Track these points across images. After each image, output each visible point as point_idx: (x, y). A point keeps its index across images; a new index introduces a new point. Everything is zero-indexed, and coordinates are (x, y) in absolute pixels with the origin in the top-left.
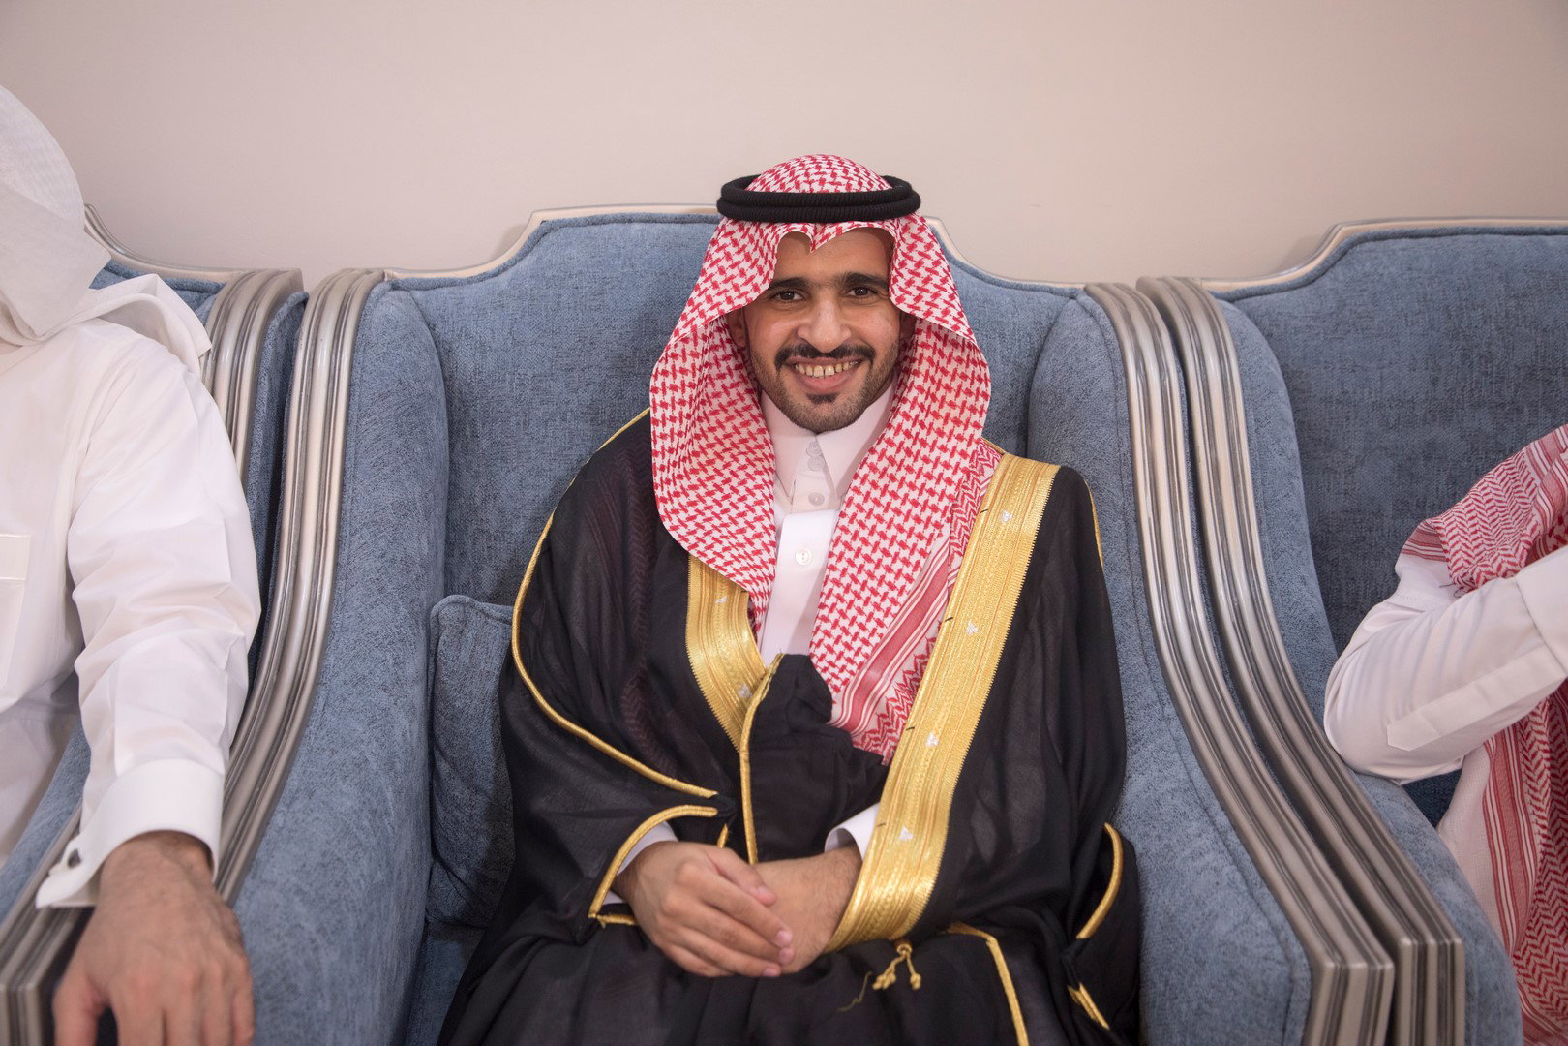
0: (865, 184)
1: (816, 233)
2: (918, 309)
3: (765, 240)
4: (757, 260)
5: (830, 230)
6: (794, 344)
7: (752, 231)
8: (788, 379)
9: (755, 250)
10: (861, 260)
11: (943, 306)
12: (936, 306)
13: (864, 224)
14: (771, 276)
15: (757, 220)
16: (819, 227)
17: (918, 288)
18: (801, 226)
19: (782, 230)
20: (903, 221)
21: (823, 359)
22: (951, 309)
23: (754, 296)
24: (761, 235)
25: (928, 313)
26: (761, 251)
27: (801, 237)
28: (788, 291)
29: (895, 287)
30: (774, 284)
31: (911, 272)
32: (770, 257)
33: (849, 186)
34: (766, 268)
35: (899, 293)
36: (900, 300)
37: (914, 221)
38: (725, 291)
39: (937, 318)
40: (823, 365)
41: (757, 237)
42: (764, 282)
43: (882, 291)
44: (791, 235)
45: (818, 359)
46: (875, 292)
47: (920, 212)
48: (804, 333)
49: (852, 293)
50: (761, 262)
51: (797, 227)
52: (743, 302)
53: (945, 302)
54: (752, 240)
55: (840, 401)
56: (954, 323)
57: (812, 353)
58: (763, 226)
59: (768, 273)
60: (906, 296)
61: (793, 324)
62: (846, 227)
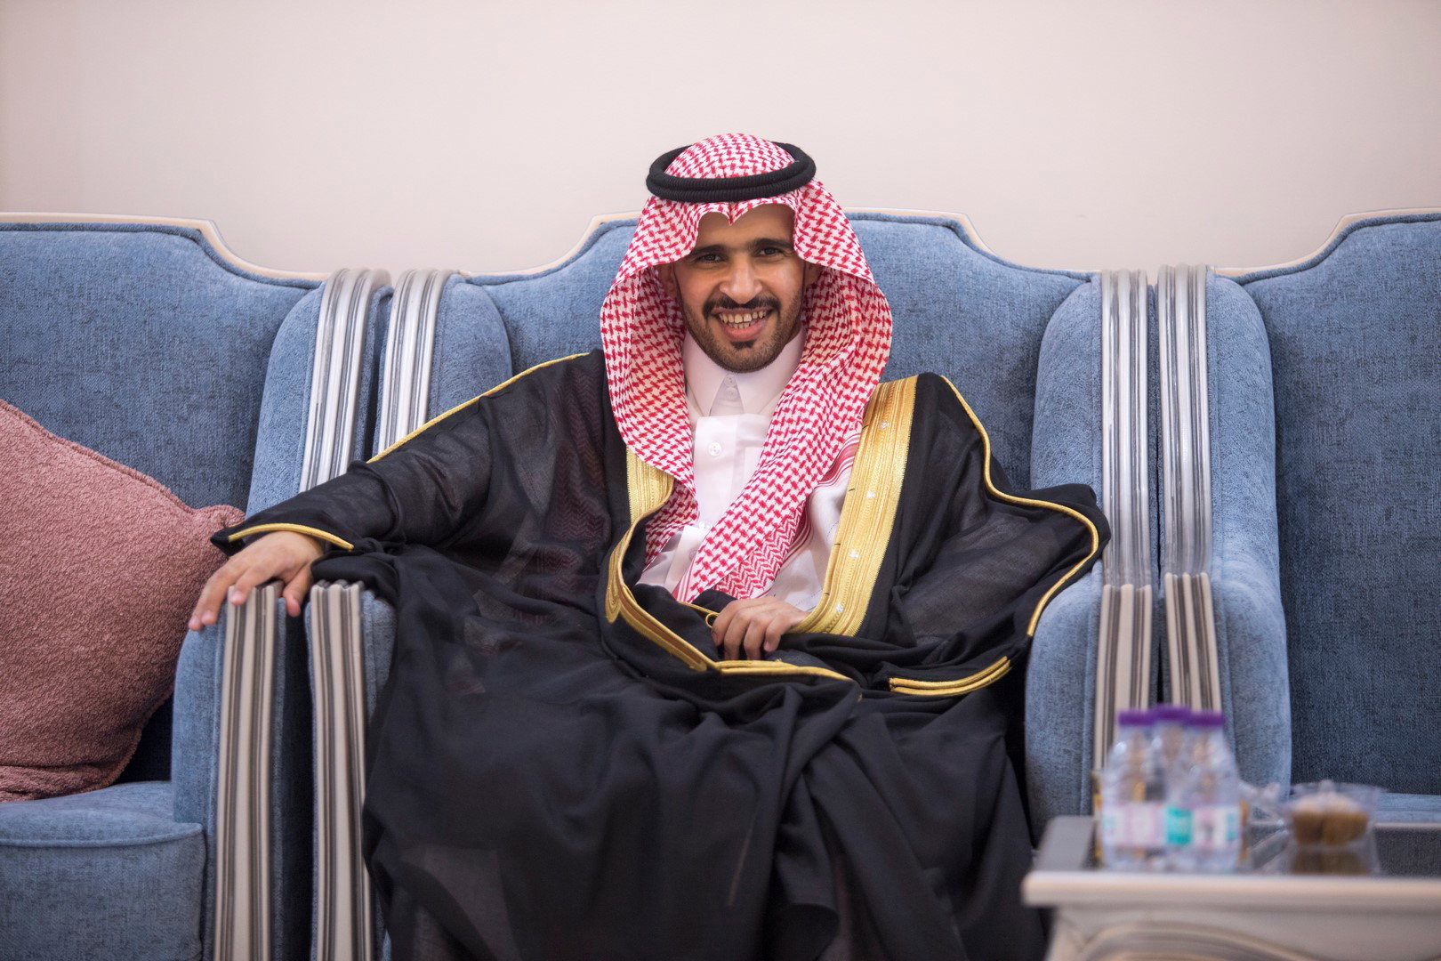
0: (768, 164)
1: (731, 210)
2: (823, 259)
3: (687, 215)
4: (681, 231)
5: (743, 206)
6: (717, 297)
7: (677, 207)
8: (714, 327)
9: (680, 222)
10: (768, 229)
11: (843, 254)
12: (837, 255)
13: (769, 200)
14: (693, 244)
15: (681, 199)
16: (733, 206)
17: (822, 242)
18: (718, 206)
19: (702, 209)
20: (803, 189)
21: (740, 309)
22: (849, 255)
23: (678, 257)
24: (684, 211)
25: (831, 262)
26: (685, 224)
27: (719, 216)
28: (710, 255)
29: (801, 245)
30: (695, 250)
31: (814, 230)
32: (692, 229)
33: (755, 169)
34: (689, 238)
35: (806, 249)
36: (808, 254)
37: (812, 187)
38: (653, 249)
39: (839, 265)
40: (743, 314)
41: (680, 212)
42: (686, 248)
43: (788, 251)
44: (711, 214)
45: (736, 309)
46: (781, 252)
47: (818, 177)
48: (725, 289)
49: (763, 253)
50: (684, 232)
51: (714, 207)
52: (667, 260)
53: (844, 251)
54: (677, 214)
55: (757, 346)
56: (853, 267)
57: (731, 304)
58: (687, 204)
59: (690, 242)
60: (812, 250)
61: (715, 281)
62: (755, 203)
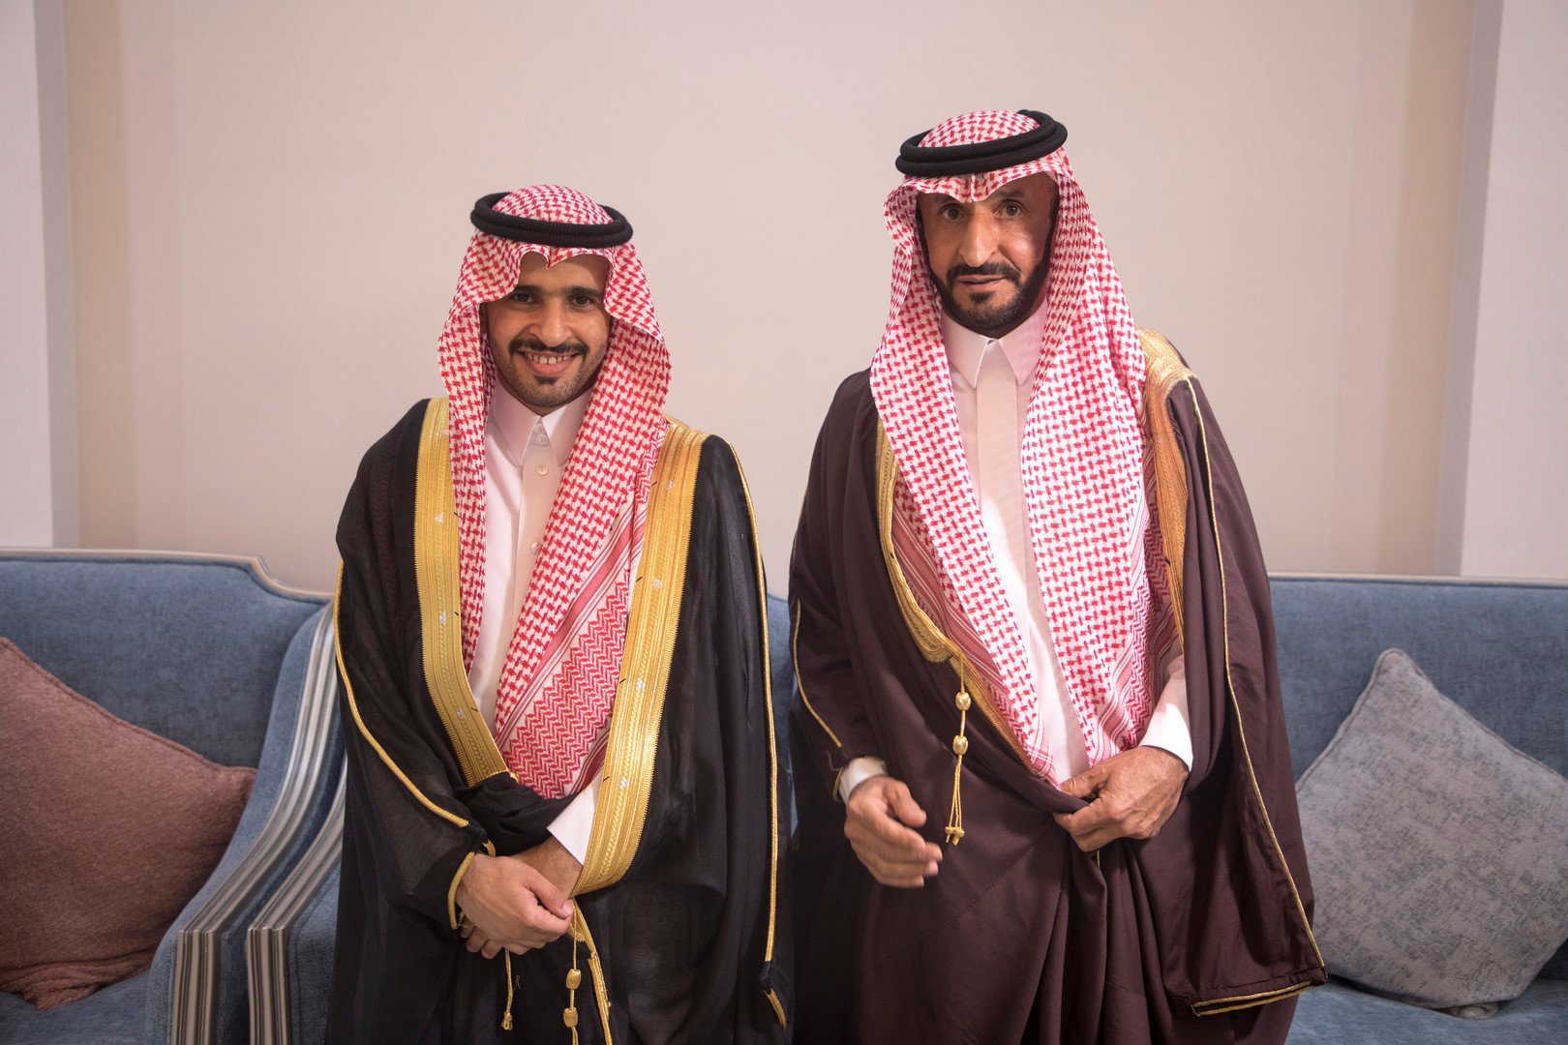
0: (592, 217)
1: (551, 254)
2: (627, 316)
3: (510, 253)
4: (503, 268)
5: (563, 252)
6: (526, 337)
7: (500, 244)
8: (519, 363)
9: (502, 259)
10: (584, 278)
11: (646, 316)
12: (640, 315)
13: (589, 251)
14: (516, 282)
15: (504, 236)
16: (554, 250)
17: (628, 300)
18: (540, 247)
19: (524, 248)
20: (618, 248)
21: (548, 352)
23: (500, 296)
24: (507, 249)
25: (635, 320)
26: (507, 262)
27: (540, 256)
28: (527, 296)
29: (609, 300)
30: (517, 288)
31: (623, 287)
32: (514, 267)
33: (579, 218)
34: (512, 276)
35: (612, 304)
36: (613, 309)
37: (627, 248)
38: (477, 287)
39: (641, 324)
40: (548, 357)
41: (503, 249)
42: (509, 286)
43: (598, 301)
44: (531, 254)
45: (544, 352)
46: (592, 302)
47: (632, 241)
48: (535, 331)
49: (577, 302)
50: (507, 270)
51: (537, 248)
52: (491, 298)
53: (647, 313)
54: (499, 251)
55: (558, 384)
57: (540, 347)
58: (508, 242)
59: (513, 279)
60: (618, 306)
61: (527, 322)
62: (575, 251)
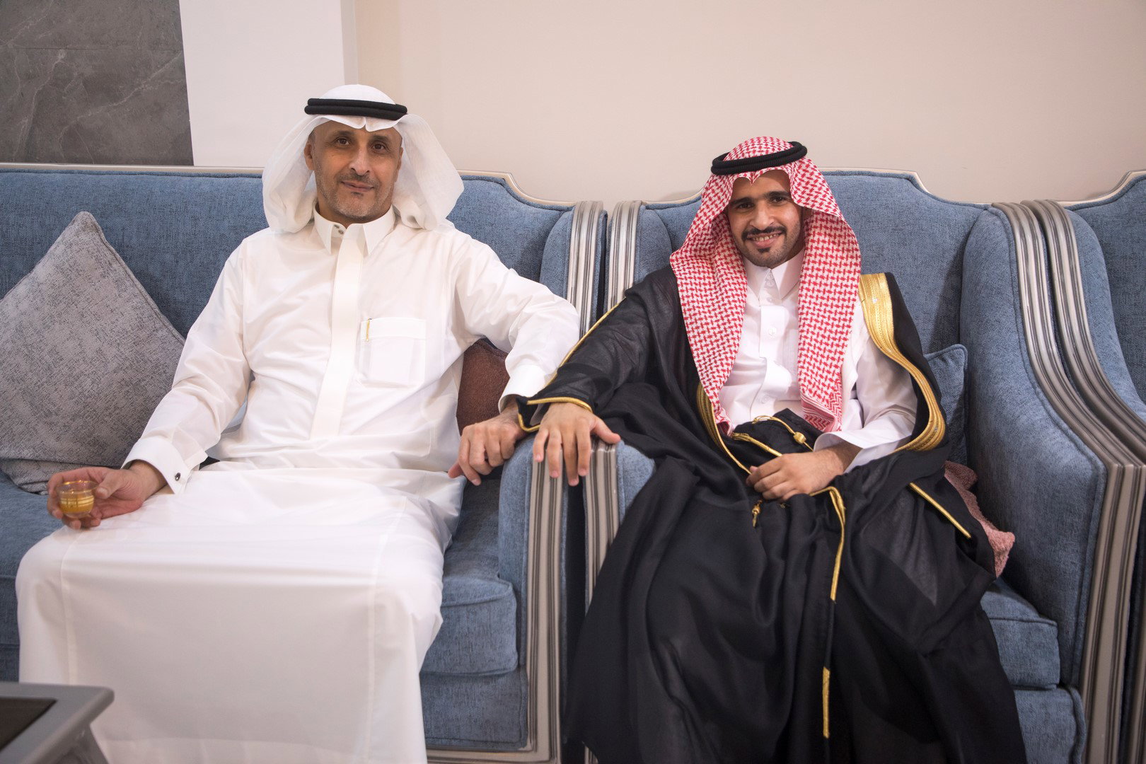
1: (752, 176)
2: (808, 204)
3: (729, 182)
4: (725, 192)
5: (758, 173)
6: (749, 229)
7: (723, 179)
8: (749, 245)
9: (724, 187)
10: (776, 186)
11: (820, 201)
12: (816, 202)
13: (773, 169)
14: (730, 198)
16: (752, 173)
17: (808, 194)
18: (746, 173)
19: (736, 177)
20: (798, 163)
21: (762, 234)
22: (824, 202)
23: (723, 208)
24: (728, 180)
25: (813, 206)
26: (727, 187)
27: (744, 179)
28: (745, 204)
29: (795, 195)
31: (804, 187)
32: (730, 189)
34: (728, 195)
35: (798, 198)
36: (799, 201)
37: (804, 163)
39: (818, 207)
40: (764, 237)
41: (726, 181)
42: (727, 201)
43: (788, 197)
44: (739, 179)
45: (760, 234)
46: (785, 199)
47: (807, 156)
48: (752, 223)
49: (775, 201)
50: (727, 192)
51: (742, 175)
52: (718, 212)
54: (724, 183)
55: (772, 251)
56: (826, 208)
57: (757, 231)
59: (728, 197)
60: (802, 199)
61: (748, 219)
62: (764, 170)
